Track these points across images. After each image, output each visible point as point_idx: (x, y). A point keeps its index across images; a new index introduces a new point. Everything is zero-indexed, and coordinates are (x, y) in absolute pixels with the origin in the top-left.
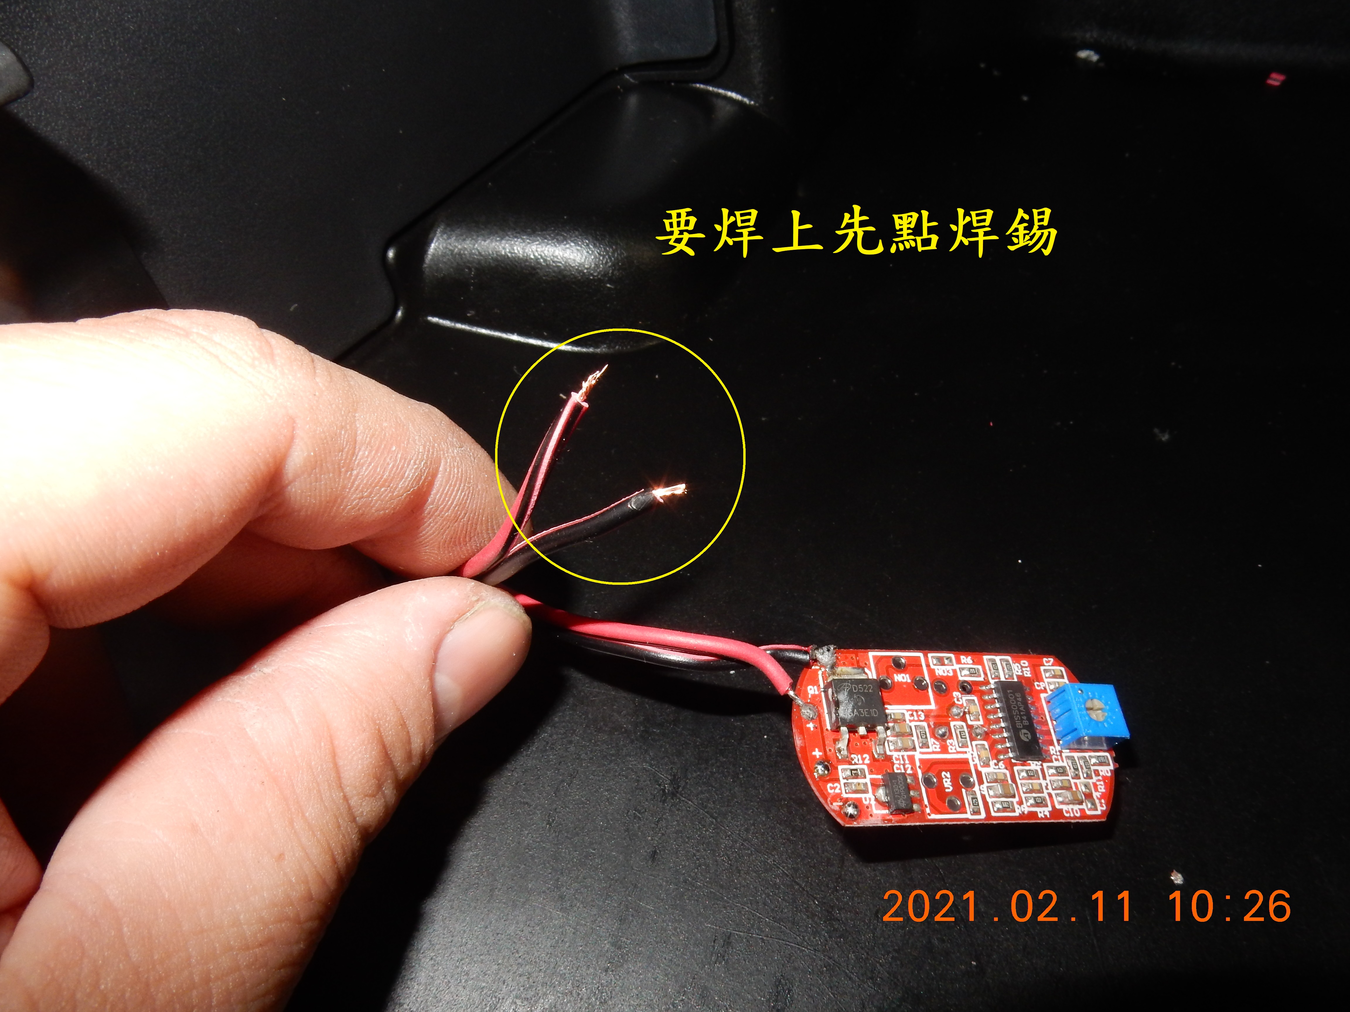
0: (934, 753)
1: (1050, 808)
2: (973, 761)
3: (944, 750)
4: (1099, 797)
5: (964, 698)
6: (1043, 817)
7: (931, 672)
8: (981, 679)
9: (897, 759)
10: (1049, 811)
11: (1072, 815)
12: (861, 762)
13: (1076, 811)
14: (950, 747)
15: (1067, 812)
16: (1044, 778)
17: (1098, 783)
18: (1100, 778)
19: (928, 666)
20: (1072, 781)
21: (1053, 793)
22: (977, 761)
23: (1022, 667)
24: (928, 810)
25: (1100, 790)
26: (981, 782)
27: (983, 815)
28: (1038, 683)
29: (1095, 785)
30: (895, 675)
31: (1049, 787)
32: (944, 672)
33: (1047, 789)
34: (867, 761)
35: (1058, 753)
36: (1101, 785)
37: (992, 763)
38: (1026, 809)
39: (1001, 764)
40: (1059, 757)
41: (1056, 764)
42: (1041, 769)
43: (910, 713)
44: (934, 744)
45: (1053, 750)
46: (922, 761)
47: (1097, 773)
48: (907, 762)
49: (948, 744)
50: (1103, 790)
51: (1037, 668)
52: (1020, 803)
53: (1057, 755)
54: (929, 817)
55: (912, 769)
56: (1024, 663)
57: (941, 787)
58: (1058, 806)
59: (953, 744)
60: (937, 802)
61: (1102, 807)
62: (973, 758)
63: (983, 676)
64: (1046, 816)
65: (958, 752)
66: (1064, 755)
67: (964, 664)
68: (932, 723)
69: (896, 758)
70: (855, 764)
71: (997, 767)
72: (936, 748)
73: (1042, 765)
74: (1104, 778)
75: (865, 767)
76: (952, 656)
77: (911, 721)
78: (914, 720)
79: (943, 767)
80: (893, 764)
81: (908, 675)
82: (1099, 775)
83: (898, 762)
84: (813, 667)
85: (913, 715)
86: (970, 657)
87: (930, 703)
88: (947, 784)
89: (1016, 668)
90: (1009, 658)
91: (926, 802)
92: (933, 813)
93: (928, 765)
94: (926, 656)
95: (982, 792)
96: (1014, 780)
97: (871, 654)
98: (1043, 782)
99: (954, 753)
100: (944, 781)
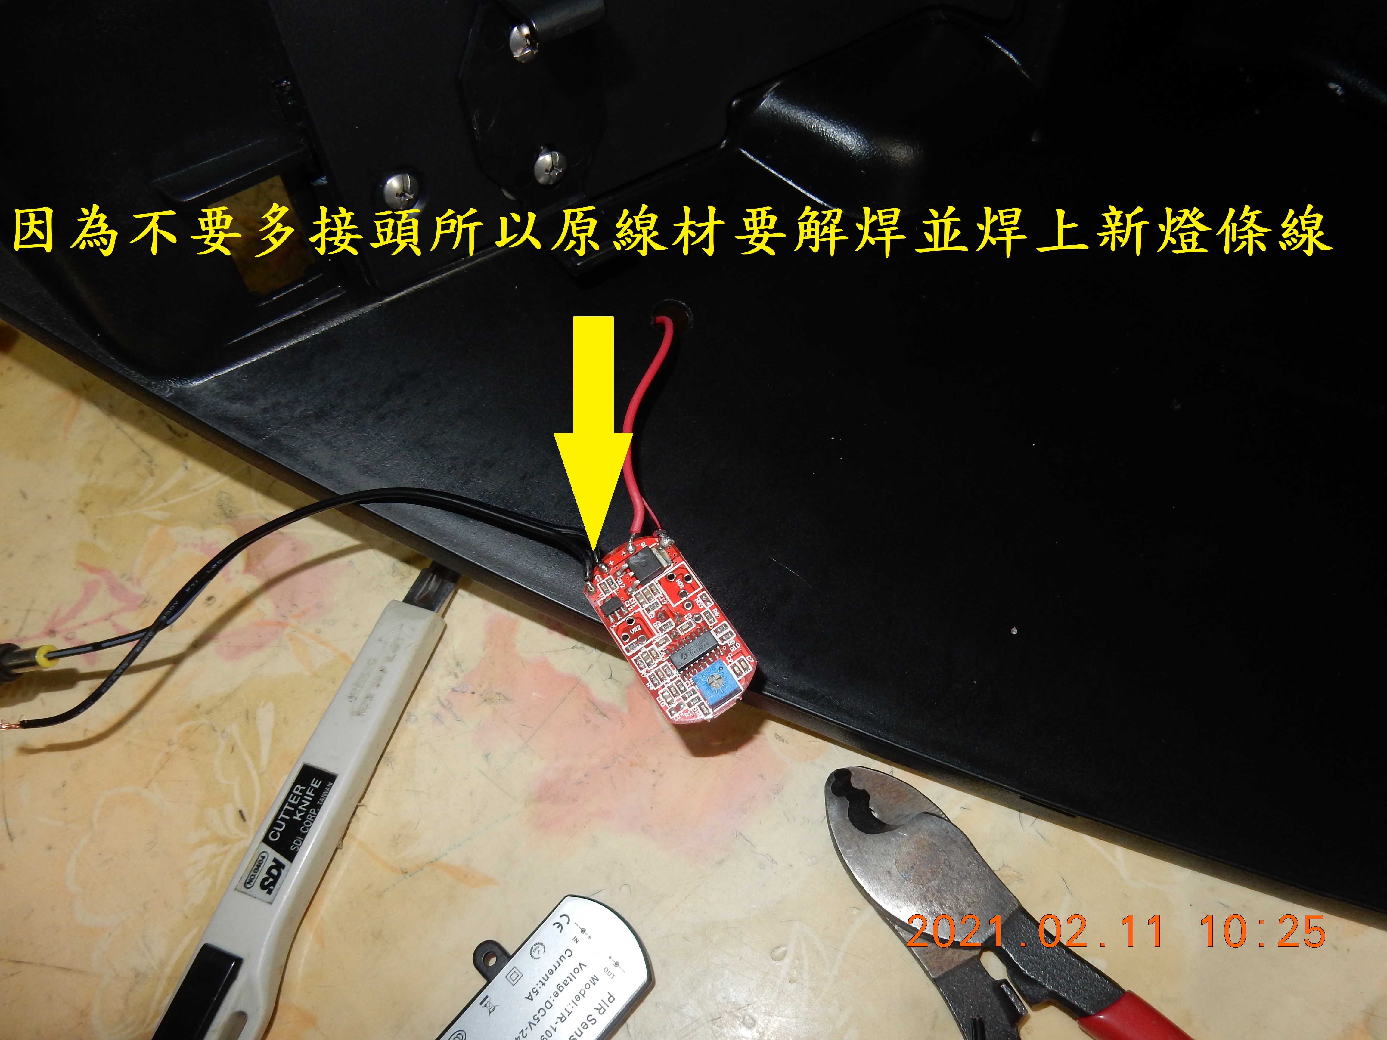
0: (647, 617)
1: (655, 689)
2: (656, 639)
3: (652, 621)
4: (681, 715)
5: (690, 620)
6: (648, 687)
7: (695, 596)
8: (709, 625)
11: (659, 702)
12: (620, 584)
13: (663, 704)
14: (656, 624)
15: (659, 699)
16: (671, 680)
17: (689, 712)
18: (693, 713)
19: (697, 593)
20: (680, 697)
22: (657, 641)
23: (735, 645)
24: (614, 626)
25: (685, 714)
26: (646, 647)
27: (629, 654)
30: (679, 580)
32: (700, 603)
33: (666, 684)
34: (622, 587)
37: (661, 649)
38: (646, 676)
39: (664, 653)
40: (690, 685)
41: (685, 684)
42: (676, 676)
43: (662, 596)
44: (653, 615)
45: (692, 680)
46: (639, 613)
47: (695, 710)
48: (634, 606)
49: (657, 622)
50: (687, 718)
51: (741, 653)
52: (648, 672)
53: (691, 683)
54: (611, 628)
55: (632, 610)
56: (738, 645)
57: (631, 628)
58: (660, 693)
59: (659, 624)
60: (621, 629)
61: (676, 719)
62: (657, 637)
63: (712, 624)
65: (655, 628)
66: (693, 687)
67: (713, 612)
68: (663, 609)
69: (632, 600)
70: (617, 582)
71: (661, 652)
73: (678, 676)
74: (695, 715)
75: (618, 587)
76: (713, 603)
77: (658, 598)
78: (659, 600)
79: (643, 625)
80: (628, 600)
81: (683, 586)
82: (695, 712)
83: (631, 602)
84: (656, 539)
85: (662, 598)
86: (719, 613)
87: (674, 603)
88: (634, 630)
89: (731, 642)
90: (735, 635)
91: (618, 624)
92: (614, 628)
93: (639, 617)
94: (702, 590)
95: (641, 650)
96: (659, 664)
97: (684, 562)
98: (668, 680)
99: (654, 626)
100: (635, 628)
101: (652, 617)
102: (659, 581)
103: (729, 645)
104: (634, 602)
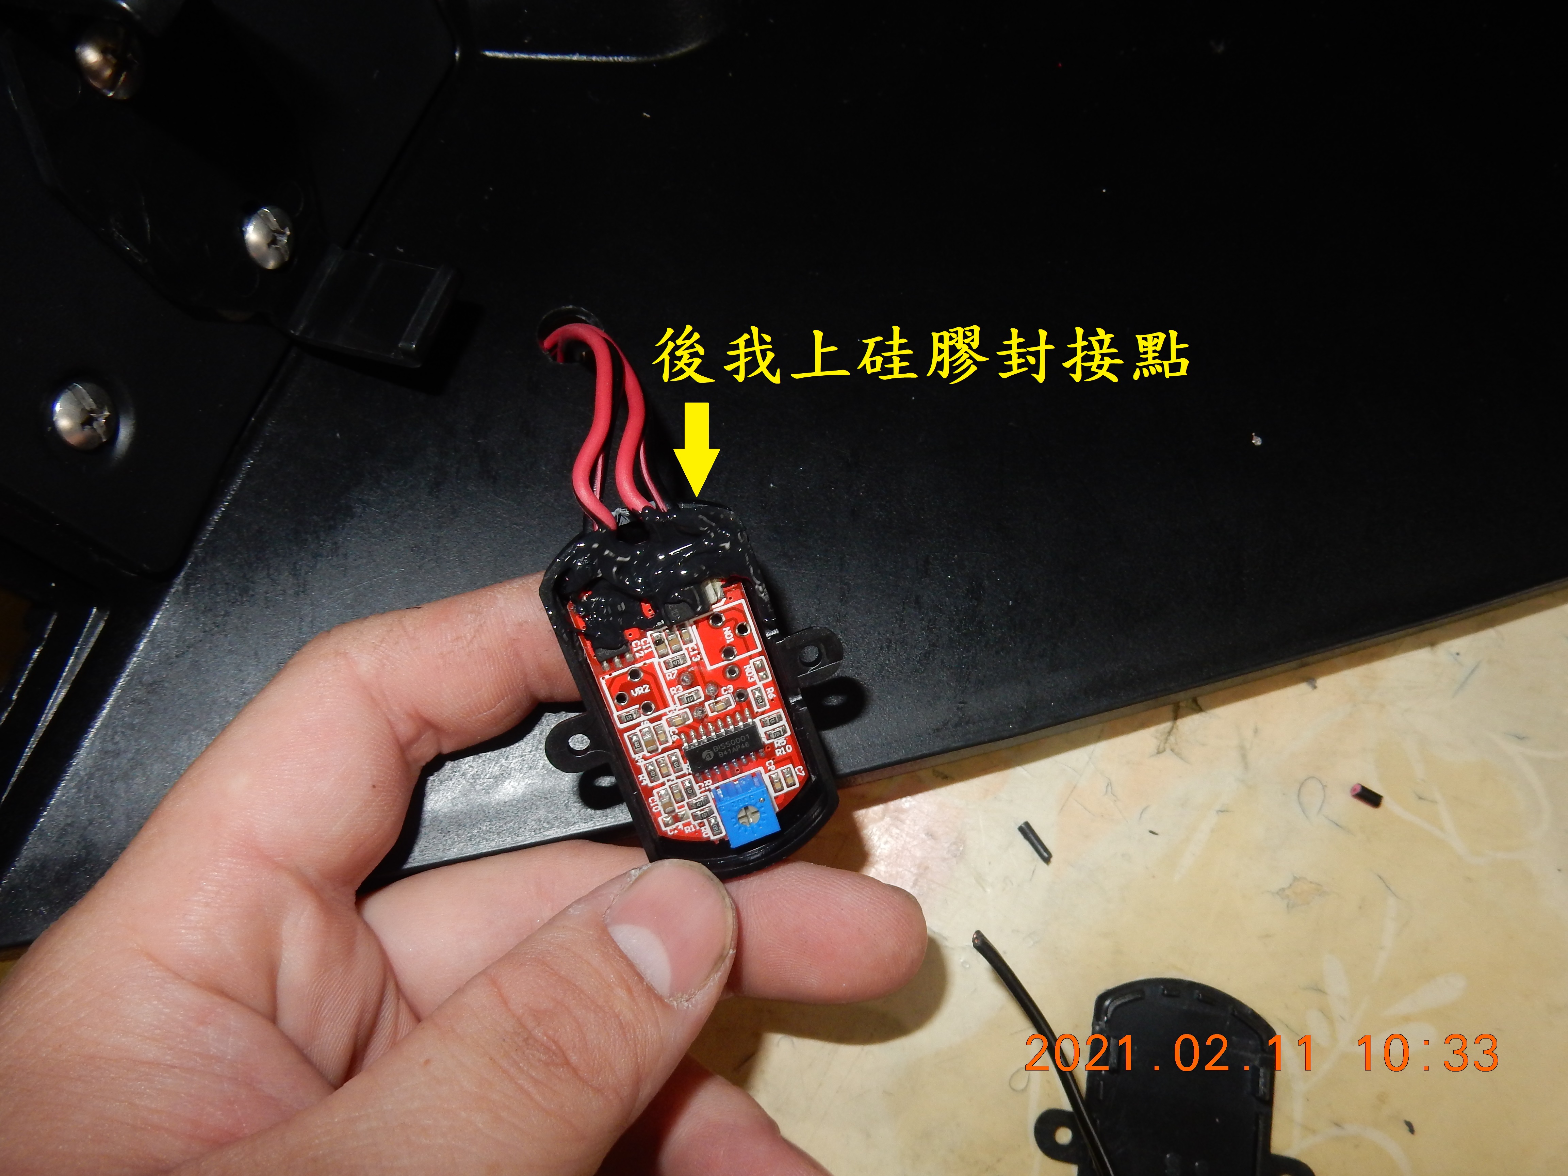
0: (664, 675)
1: (650, 785)
2: (669, 712)
3: (670, 684)
4: (679, 828)
5: (729, 696)
6: (640, 780)
7: (746, 661)
8: (756, 710)
9: (644, 642)
10: (647, 784)
11: (652, 805)
13: (657, 809)
14: (675, 689)
15: (653, 800)
16: (678, 778)
17: (692, 826)
18: (698, 828)
19: (751, 657)
20: (685, 803)
21: (667, 786)
22: (670, 715)
23: (784, 747)
24: (607, 677)
25: (685, 828)
26: (652, 721)
27: (621, 726)
28: (773, 763)
29: (689, 824)
30: (729, 628)
31: (671, 783)
32: (750, 673)
33: (668, 781)
35: (707, 788)
36: (691, 829)
37: (674, 729)
38: (641, 763)
39: (677, 737)
40: (703, 789)
41: (696, 787)
42: (685, 773)
43: (696, 648)
44: (673, 674)
45: (709, 783)
46: (652, 664)
47: (702, 825)
48: (646, 652)
49: (677, 687)
50: (687, 831)
51: (789, 760)
52: (645, 758)
53: (705, 787)
54: (601, 679)
55: (641, 657)
56: (789, 748)
57: (634, 686)
58: (655, 792)
59: (679, 691)
60: (617, 685)
61: (671, 832)
62: (672, 710)
63: (760, 710)
64: (642, 782)
65: (672, 697)
66: (708, 793)
67: (766, 692)
68: (692, 669)
69: (646, 641)
71: (672, 734)
72: (669, 676)
73: (689, 774)
74: (700, 831)
76: (770, 679)
77: (687, 649)
78: (689, 652)
79: (653, 686)
80: (639, 639)
81: (733, 639)
82: (701, 827)
83: (643, 644)
85: (694, 650)
86: (775, 696)
87: (712, 664)
88: (638, 691)
89: (780, 741)
90: (789, 733)
91: (614, 674)
92: (607, 681)
93: (650, 671)
94: (760, 654)
95: (642, 723)
96: (665, 750)
97: (743, 601)
98: (673, 777)
99: (670, 693)
100: (640, 687)
101: (671, 677)
102: (695, 622)
103: (776, 746)
104: (648, 645)
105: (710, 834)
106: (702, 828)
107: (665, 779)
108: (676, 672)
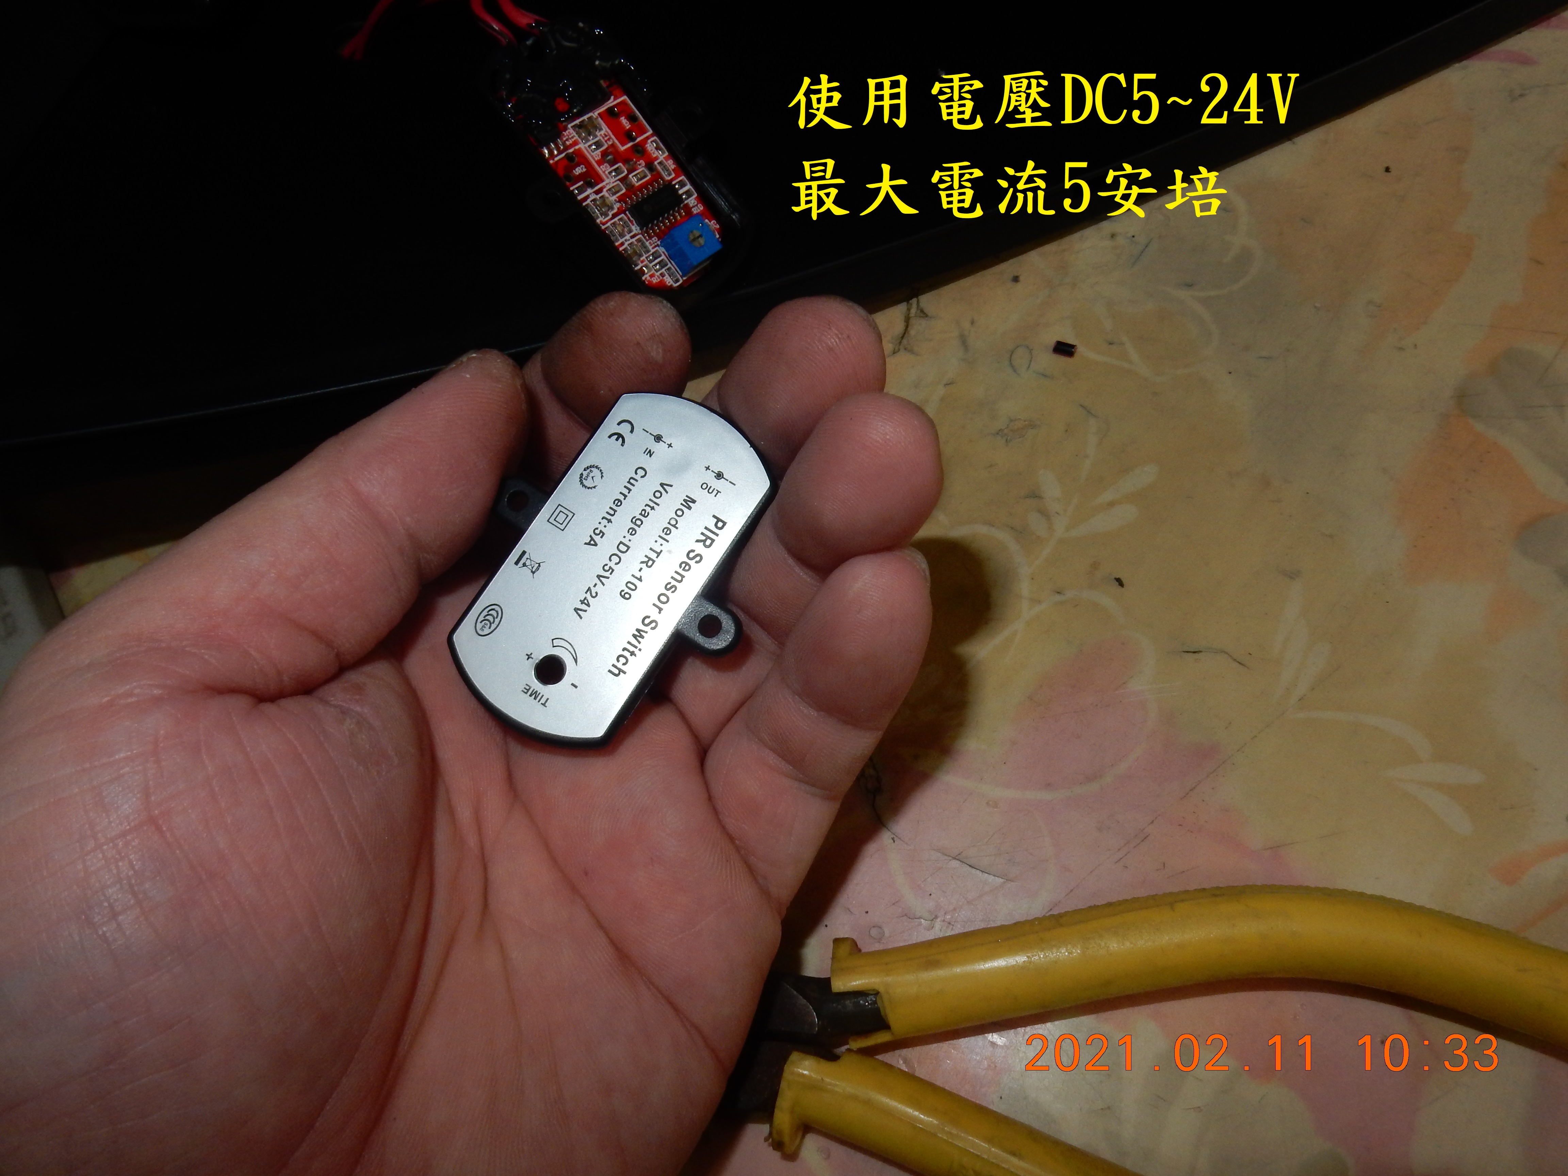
0: (592, 156)
2: (606, 185)
3: (600, 163)
4: (648, 279)
5: (644, 169)
7: (645, 141)
8: (666, 178)
9: (569, 132)
14: (604, 166)
16: (632, 237)
17: (656, 277)
18: (661, 278)
19: (648, 138)
20: (644, 258)
22: (608, 187)
23: (697, 205)
24: (552, 162)
25: (652, 279)
26: (597, 193)
27: (579, 197)
29: (653, 275)
30: (624, 118)
31: (628, 242)
32: (651, 150)
33: (626, 240)
35: (656, 244)
36: (657, 280)
37: (614, 198)
39: (619, 204)
40: (653, 245)
41: (647, 243)
42: (636, 233)
43: (607, 134)
44: (598, 155)
45: (655, 239)
46: (580, 149)
47: (663, 275)
48: (572, 140)
50: (654, 282)
51: (704, 217)
52: (603, 224)
53: (654, 243)
55: (571, 144)
57: (573, 167)
59: (607, 168)
60: (561, 166)
62: (608, 184)
63: (669, 178)
65: (604, 173)
66: (657, 248)
67: (668, 164)
68: (610, 150)
71: (614, 202)
72: (596, 157)
73: (639, 234)
76: (667, 154)
77: (601, 135)
78: (603, 138)
79: (587, 165)
80: (565, 131)
81: (630, 126)
82: (663, 277)
83: (568, 134)
85: (606, 136)
86: (675, 166)
87: (623, 146)
89: (693, 202)
90: (696, 195)
91: (556, 159)
92: (553, 165)
93: (581, 155)
94: (652, 135)
95: (590, 196)
96: (614, 216)
97: (625, 97)
98: (628, 237)
99: (602, 170)
100: (579, 167)
101: (598, 158)
102: (599, 114)
103: (691, 205)
104: (572, 135)
105: (672, 282)
106: (665, 278)
107: (623, 240)
108: (600, 154)
